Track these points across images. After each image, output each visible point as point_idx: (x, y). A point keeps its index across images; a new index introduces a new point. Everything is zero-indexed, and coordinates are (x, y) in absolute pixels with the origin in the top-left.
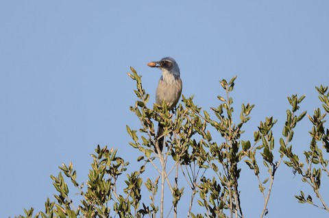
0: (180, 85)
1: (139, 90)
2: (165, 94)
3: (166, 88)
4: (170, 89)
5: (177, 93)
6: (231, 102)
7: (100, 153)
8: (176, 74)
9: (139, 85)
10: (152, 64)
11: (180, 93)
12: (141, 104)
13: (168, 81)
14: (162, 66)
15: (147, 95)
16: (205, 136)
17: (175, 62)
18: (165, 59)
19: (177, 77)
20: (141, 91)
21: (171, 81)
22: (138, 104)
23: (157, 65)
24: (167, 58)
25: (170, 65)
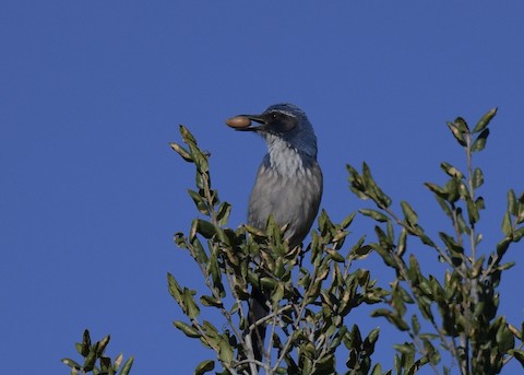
0: (316, 183)
1: (202, 192)
2: (274, 205)
3: (277, 189)
4: (290, 192)
5: (307, 205)
6: (478, 181)
7: (91, 355)
8: (308, 150)
9: (204, 179)
10: (239, 121)
11: (315, 205)
12: (206, 230)
13: (283, 170)
14: (267, 129)
15: (226, 206)
16: (403, 272)
17: (305, 118)
18: (277, 107)
19: (309, 161)
20: (208, 194)
21: (293, 170)
22: (199, 230)
23: (254, 124)
24: (284, 106)
25: (290, 124)
